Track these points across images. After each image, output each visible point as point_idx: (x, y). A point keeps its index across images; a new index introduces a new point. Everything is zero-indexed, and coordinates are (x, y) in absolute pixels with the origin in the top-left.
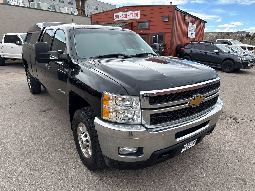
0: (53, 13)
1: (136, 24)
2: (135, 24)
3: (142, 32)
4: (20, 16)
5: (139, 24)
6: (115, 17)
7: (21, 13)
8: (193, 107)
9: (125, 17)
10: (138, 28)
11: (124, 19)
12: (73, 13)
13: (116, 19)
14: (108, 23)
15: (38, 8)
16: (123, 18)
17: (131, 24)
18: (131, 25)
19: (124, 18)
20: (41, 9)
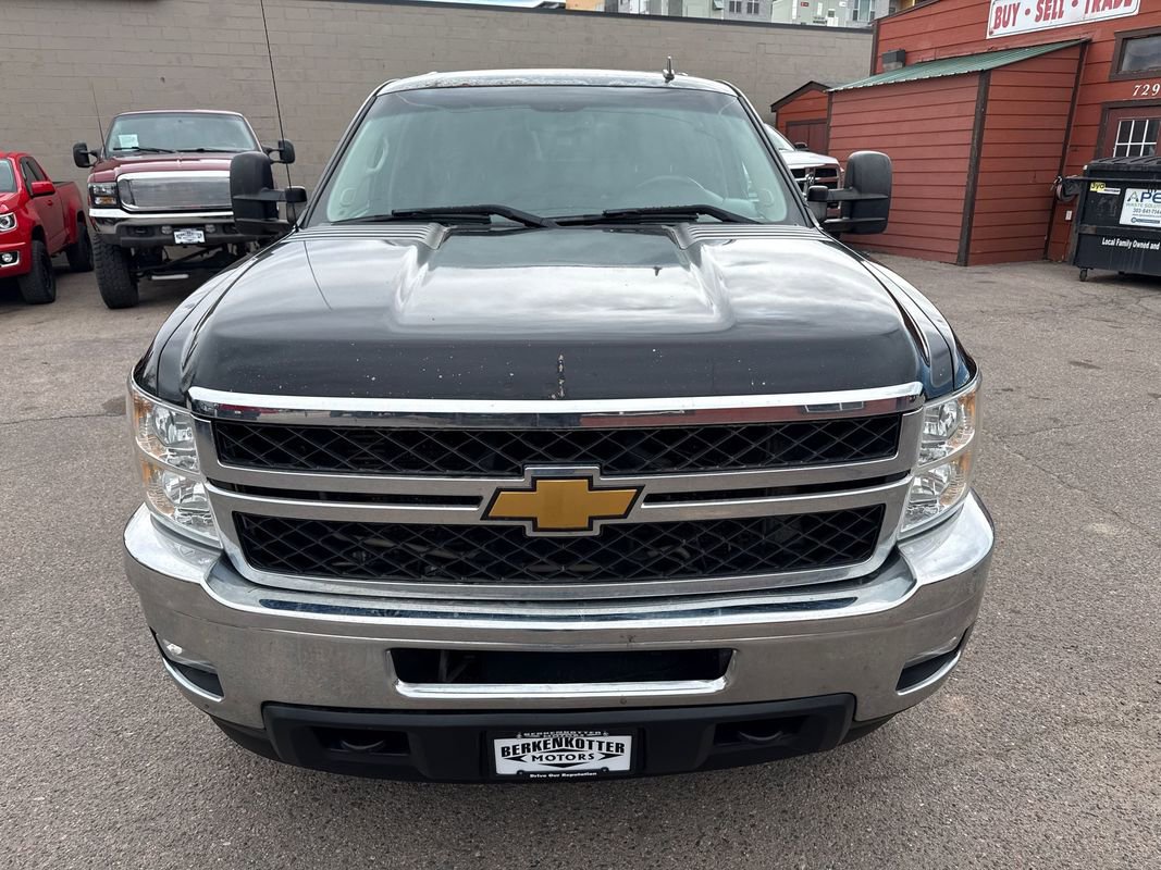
0: (715, 26)
1: (1112, 49)
2: (1107, 51)
3: (1141, 90)
4: (582, 50)
5: (1132, 46)
6: (997, 17)
7: (587, 39)
8: (530, 533)
9: (1051, 11)
10: (1119, 68)
11: (1043, 24)
12: (826, 17)
13: (1001, 32)
14: (954, 52)
15: (672, 15)
16: (1038, 19)
17: (1078, 50)
18: (1076, 54)
19: (1046, 18)
20: (684, 15)
